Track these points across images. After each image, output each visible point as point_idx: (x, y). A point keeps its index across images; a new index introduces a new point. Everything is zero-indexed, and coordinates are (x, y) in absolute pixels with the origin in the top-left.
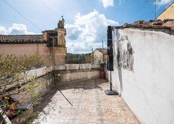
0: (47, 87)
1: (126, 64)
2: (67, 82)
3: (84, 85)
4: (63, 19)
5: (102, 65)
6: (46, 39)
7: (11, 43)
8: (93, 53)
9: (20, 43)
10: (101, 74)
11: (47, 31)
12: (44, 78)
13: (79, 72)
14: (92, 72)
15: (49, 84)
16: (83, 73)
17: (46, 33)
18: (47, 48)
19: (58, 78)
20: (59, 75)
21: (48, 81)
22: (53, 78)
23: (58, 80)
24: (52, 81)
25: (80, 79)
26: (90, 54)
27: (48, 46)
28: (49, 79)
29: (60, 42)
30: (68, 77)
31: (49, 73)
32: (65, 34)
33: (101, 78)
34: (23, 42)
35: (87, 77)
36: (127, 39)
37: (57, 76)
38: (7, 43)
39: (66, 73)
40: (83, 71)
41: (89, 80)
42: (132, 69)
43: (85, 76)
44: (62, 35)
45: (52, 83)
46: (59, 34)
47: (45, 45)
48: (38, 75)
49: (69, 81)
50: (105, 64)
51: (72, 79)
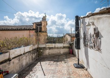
0: (32, 60)
1: (92, 45)
2: (47, 56)
3: (58, 58)
4: (45, 15)
5: (71, 45)
6: (34, 27)
7: (14, 30)
8: (65, 36)
9: (19, 30)
10: (70, 51)
11: (36, 23)
12: (30, 53)
13: (55, 49)
14: (64, 49)
15: (34, 57)
16: (57, 49)
17: (35, 24)
18: (35, 33)
19: (40, 53)
20: (41, 51)
21: (34, 55)
22: (37, 53)
23: (40, 54)
24: (36, 55)
25: (56, 54)
26: (62, 37)
27: (35, 32)
28: (34, 53)
29: (43, 29)
30: (47, 52)
31: (34, 49)
32: (47, 24)
33: (70, 53)
34: (21, 30)
35: (60, 53)
36: (93, 24)
37: (40, 52)
38: (12, 30)
39: (46, 50)
40: (58, 49)
41: (62, 55)
42: (99, 49)
43: (58, 52)
44: (45, 25)
45: (36, 57)
46: (43, 25)
47: (34, 31)
48: (26, 51)
49: (48, 55)
50: (73, 44)
51: (50, 54)
